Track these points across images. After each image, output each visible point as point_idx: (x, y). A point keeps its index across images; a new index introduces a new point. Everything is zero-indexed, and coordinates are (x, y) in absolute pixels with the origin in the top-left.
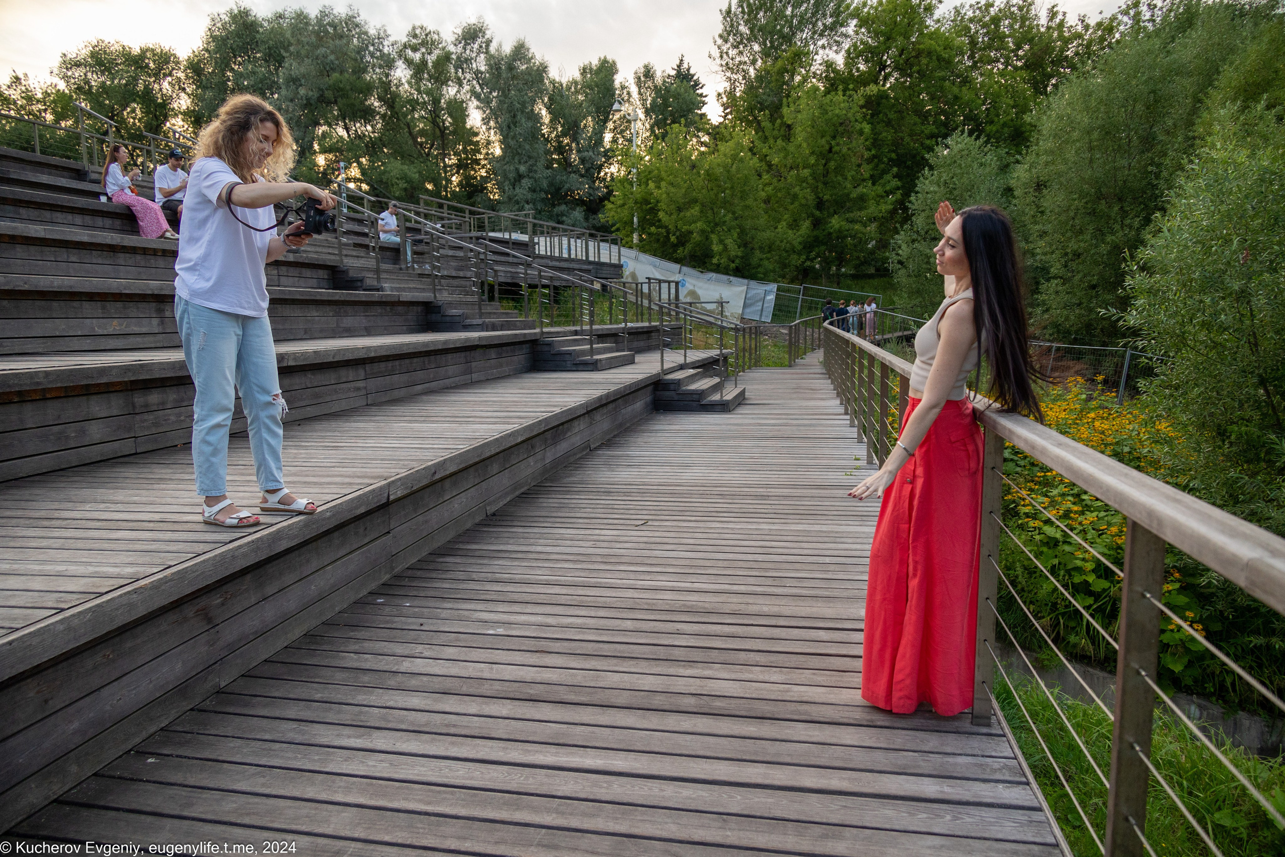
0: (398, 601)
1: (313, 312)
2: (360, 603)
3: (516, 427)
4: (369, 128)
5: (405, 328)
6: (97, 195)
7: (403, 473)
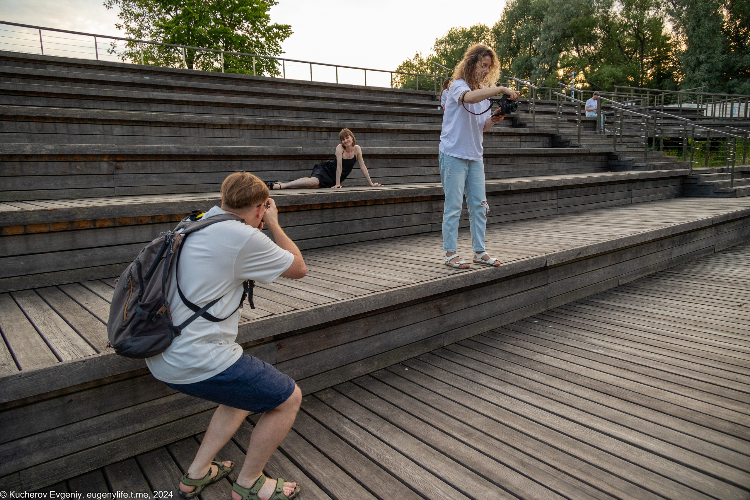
0: (545, 323)
1: (535, 161)
2: (524, 321)
3: (647, 231)
4: (592, 48)
5: (592, 169)
6: (436, 107)
7: (558, 251)
